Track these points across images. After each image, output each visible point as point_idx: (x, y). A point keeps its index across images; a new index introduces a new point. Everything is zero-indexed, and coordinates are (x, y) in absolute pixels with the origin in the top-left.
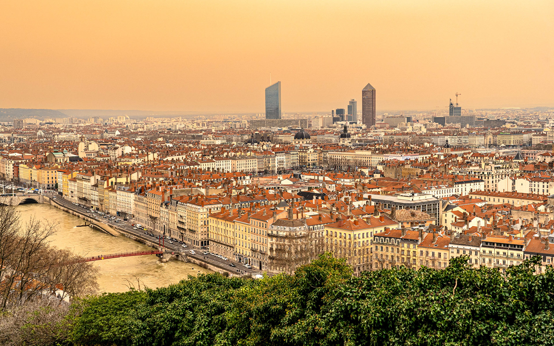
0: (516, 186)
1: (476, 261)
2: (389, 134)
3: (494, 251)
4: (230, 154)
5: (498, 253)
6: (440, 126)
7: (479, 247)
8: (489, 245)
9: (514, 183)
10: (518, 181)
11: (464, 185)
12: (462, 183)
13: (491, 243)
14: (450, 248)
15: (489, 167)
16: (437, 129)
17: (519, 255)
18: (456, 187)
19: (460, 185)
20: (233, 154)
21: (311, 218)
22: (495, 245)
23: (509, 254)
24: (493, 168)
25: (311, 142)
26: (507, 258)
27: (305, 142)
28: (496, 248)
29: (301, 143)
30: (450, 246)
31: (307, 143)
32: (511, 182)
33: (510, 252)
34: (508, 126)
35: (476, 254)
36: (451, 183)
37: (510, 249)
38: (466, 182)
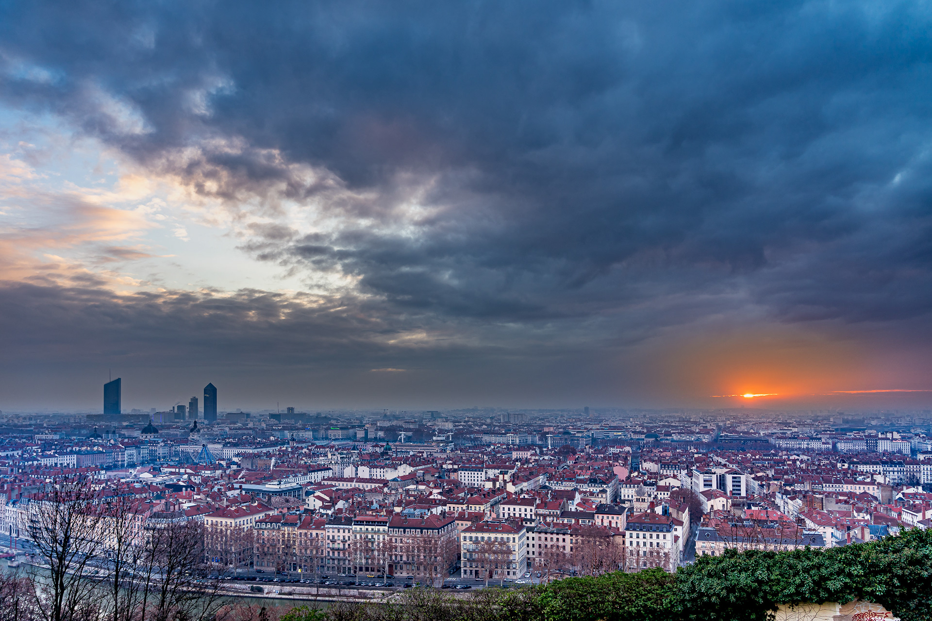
0: (359, 472)
1: (349, 537)
2: (233, 429)
3: (364, 528)
4: (74, 449)
5: (367, 529)
6: (276, 422)
7: (351, 525)
8: (359, 523)
9: (357, 470)
10: (360, 468)
11: (316, 473)
12: (314, 471)
13: (361, 522)
14: (326, 528)
15: (335, 457)
16: (276, 425)
17: (384, 531)
18: (310, 475)
19: (313, 473)
20: (78, 449)
21: (189, 509)
22: (365, 523)
23: (377, 530)
24: (339, 459)
25: (159, 436)
26: (375, 533)
27: (152, 437)
28: (366, 525)
29: (148, 437)
30: (326, 526)
31: (155, 438)
32: (354, 469)
33: (377, 528)
34: (333, 422)
35: (349, 532)
36: (305, 472)
37: (377, 525)
38: (318, 471)
